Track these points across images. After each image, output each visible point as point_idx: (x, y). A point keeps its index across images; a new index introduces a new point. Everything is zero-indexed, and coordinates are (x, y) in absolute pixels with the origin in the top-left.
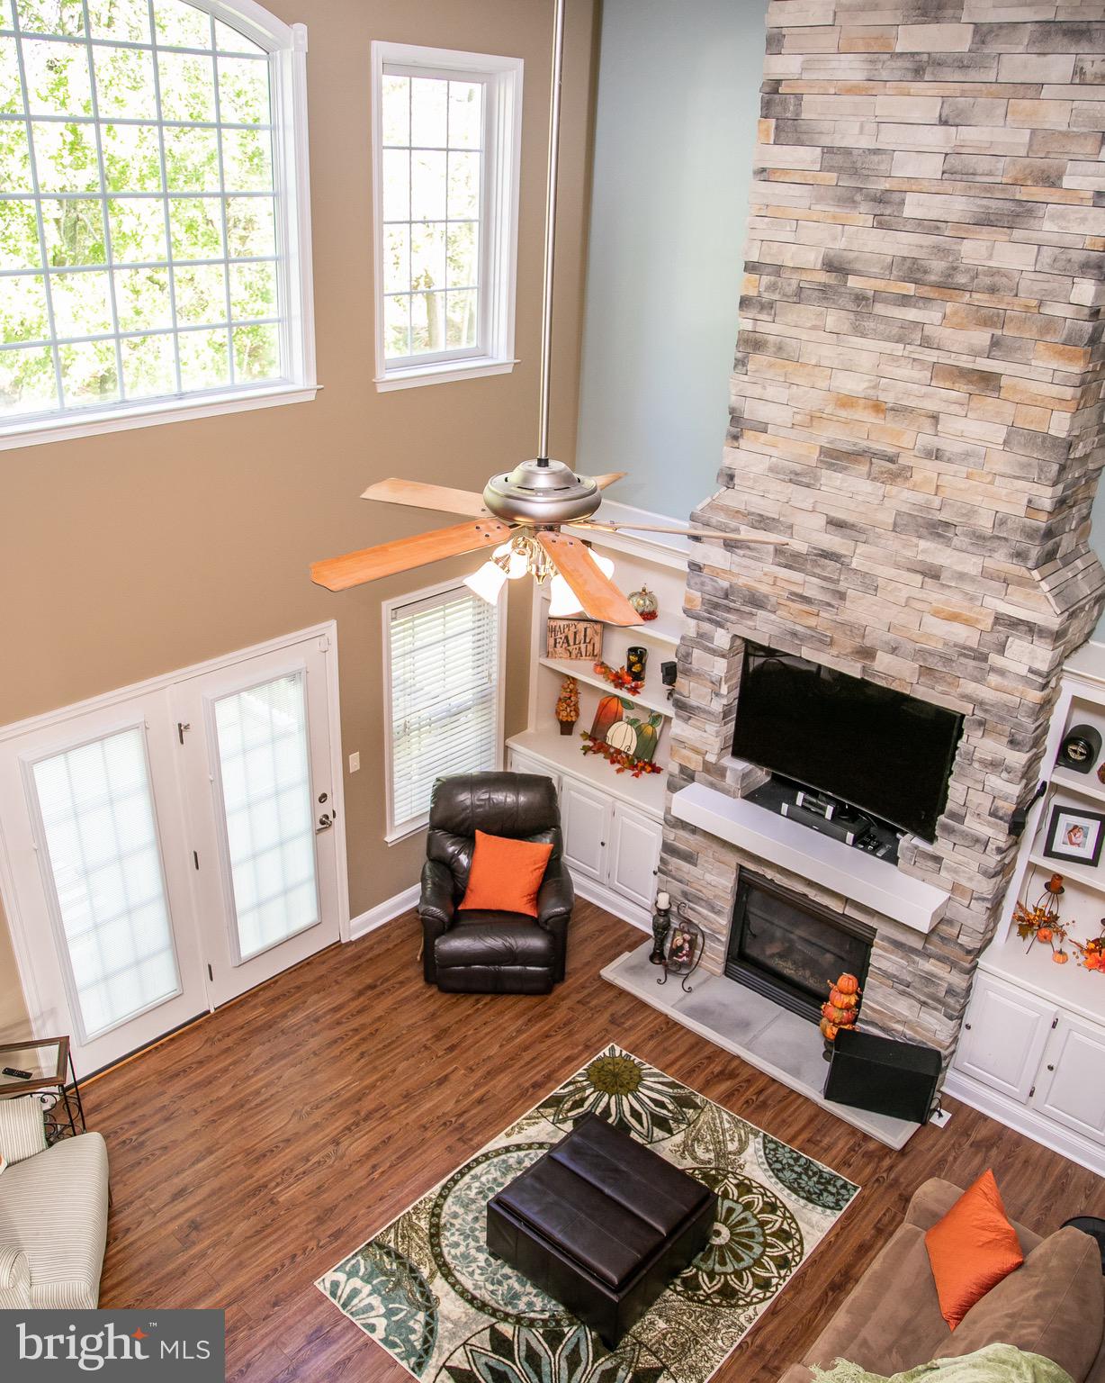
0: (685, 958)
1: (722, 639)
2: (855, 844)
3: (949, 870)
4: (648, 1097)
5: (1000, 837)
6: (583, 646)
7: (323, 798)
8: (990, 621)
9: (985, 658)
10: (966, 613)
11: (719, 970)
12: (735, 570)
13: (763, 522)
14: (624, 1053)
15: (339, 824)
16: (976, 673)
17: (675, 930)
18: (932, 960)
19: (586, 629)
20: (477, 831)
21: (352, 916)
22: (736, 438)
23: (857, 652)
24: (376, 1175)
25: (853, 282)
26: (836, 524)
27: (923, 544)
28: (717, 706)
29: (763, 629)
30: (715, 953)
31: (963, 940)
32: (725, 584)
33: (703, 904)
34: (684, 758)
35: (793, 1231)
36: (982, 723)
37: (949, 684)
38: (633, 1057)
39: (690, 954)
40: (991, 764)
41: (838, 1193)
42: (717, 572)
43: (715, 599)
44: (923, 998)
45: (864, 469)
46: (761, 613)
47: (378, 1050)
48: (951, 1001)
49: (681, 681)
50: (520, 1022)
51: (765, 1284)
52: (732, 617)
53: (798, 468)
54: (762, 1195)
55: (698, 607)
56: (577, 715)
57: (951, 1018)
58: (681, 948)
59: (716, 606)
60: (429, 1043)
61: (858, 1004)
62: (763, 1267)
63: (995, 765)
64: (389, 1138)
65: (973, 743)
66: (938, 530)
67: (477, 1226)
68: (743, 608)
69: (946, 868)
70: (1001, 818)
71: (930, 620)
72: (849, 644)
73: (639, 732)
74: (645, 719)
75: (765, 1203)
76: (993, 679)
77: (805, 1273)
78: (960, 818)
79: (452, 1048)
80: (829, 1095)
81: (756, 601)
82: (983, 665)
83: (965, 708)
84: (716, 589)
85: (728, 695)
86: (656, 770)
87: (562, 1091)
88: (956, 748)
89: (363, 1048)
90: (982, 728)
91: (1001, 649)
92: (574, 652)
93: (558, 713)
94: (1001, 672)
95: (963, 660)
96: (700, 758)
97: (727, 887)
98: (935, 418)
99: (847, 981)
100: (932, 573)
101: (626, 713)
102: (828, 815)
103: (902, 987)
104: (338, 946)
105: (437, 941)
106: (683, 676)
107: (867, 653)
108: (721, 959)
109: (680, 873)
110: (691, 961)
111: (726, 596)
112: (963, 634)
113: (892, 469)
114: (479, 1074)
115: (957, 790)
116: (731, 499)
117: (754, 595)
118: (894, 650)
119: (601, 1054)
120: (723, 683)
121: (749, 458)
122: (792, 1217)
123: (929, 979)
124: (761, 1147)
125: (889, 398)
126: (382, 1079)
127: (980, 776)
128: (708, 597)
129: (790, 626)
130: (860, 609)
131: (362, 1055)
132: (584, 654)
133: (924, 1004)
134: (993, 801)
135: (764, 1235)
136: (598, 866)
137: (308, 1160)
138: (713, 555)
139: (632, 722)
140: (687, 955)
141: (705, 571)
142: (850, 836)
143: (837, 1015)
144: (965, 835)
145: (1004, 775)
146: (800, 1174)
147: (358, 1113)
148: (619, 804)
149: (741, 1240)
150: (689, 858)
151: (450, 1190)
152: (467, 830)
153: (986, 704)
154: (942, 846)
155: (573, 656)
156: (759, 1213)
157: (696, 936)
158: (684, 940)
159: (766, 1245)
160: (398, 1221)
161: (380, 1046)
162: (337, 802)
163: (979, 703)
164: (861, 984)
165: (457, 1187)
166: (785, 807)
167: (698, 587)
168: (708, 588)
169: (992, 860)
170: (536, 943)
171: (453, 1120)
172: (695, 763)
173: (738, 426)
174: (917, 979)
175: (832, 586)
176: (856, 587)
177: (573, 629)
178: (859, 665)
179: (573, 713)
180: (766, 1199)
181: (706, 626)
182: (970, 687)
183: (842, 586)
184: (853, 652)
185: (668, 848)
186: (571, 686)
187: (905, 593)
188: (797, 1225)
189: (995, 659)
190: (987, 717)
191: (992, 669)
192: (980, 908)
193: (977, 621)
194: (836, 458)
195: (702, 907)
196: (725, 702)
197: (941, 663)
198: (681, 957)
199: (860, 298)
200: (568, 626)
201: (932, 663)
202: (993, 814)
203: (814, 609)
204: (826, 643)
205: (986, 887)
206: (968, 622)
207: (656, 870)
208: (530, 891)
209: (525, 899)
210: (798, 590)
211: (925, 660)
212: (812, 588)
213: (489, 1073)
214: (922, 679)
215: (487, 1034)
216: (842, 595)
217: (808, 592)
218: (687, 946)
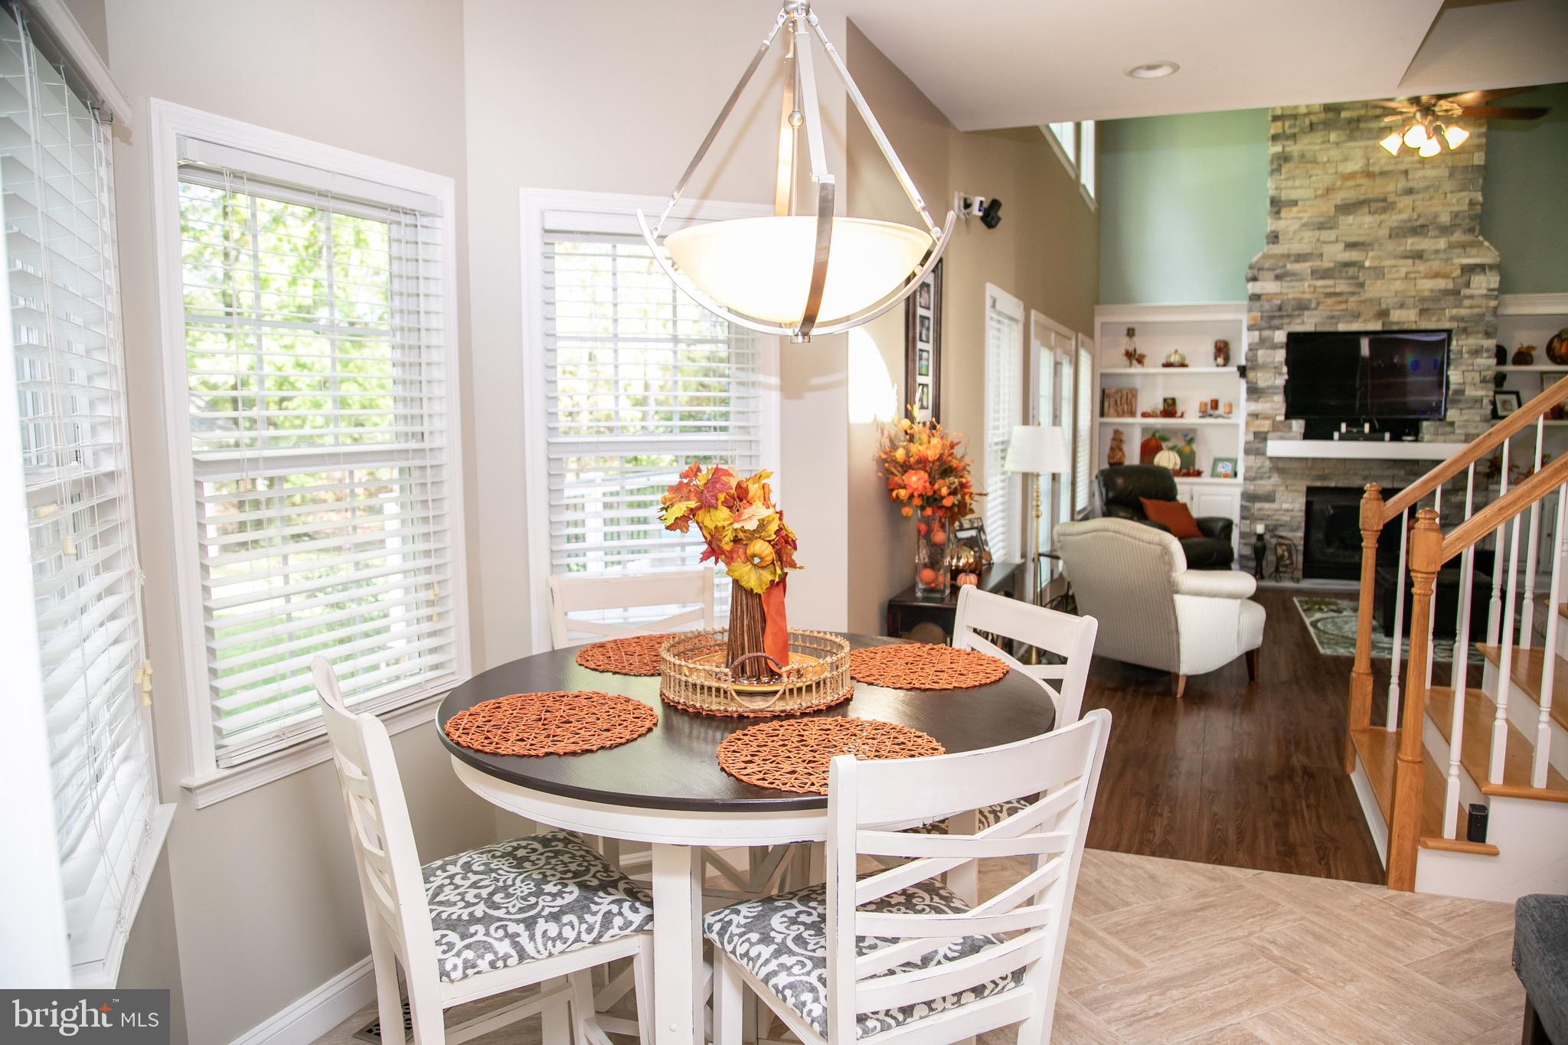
1: (1280, 336)
2: (1391, 439)
3: (1460, 427)
5: (1490, 392)
6: (1125, 406)
8: (1459, 271)
9: (1459, 293)
10: (1443, 271)
11: (1302, 577)
12: (1284, 291)
13: (1300, 258)
16: (1454, 303)
17: (1276, 545)
20: (1141, 498)
22: (1278, 212)
23: (1377, 315)
25: (1344, 114)
26: (1351, 246)
27: (1410, 241)
29: (1307, 324)
32: (1278, 302)
33: (1282, 528)
34: (1258, 426)
36: (1463, 330)
37: (1439, 314)
39: (1290, 559)
40: (1475, 352)
42: (1270, 297)
43: (1272, 313)
45: (1366, 210)
46: (1306, 312)
52: (1286, 321)
53: (1322, 220)
55: (1258, 322)
58: (1283, 554)
59: (1272, 318)
63: (1477, 352)
65: (1460, 345)
66: (1418, 230)
68: (1293, 313)
69: (1458, 427)
70: (1487, 383)
71: (1421, 282)
72: (1370, 312)
73: (1180, 453)
74: (1181, 444)
76: (1467, 303)
78: (1460, 392)
81: (1302, 307)
82: (1458, 297)
83: (1452, 325)
84: (1271, 307)
86: (1196, 474)
88: (1450, 351)
90: (1464, 333)
91: (1468, 285)
92: (1121, 411)
93: (1111, 458)
94: (1471, 297)
95: (1445, 298)
96: (1270, 422)
97: (1299, 508)
98: (1406, 172)
100: (1418, 256)
101: (1165, 445)
102: (1367, 429)
107: (1383, 314)
108: (1301, 566)
109: (1262, 512)
110: (1293, 563)
111: (1280, 309)
112: (1442, 284)
113: (1384, 205)
115: (1454, 376)
116: (1279, 249)
117: (1300, 302)
118: (1402, 306)
120: (1283, 365)
121: (1288, 222)
125: (1376, 169)
127: (1468, 361)
128: (1266, 313)
129: (1329, 314)
130: (1376, 289)
132: (1126, 412)
134: (1480, 374)
138: (1268, 286)
139: (1172, 449)
140: (1288, 560)
141: (1262, 298)
142: (1387, 436)
144: (1466, 401)
145: (1484, 355)
150: (1269, 498)
152: (1133, 500)
153: (1464, 318)
154: (1452, 416)
155: (1120, 414)
157: (1290, 545)
158: (1283, 550)
163: (1462, 319)
166: (1336, 435)
167: (1257, 309)
168: (1265, 308)
173: (1277, 205)
175: (1355, 281)
176: (1370, 277)
177: (1119, 394)
178: (1380, 323)
179: (1122, 456)
181: (1266, 333)
182: (1452, 312)
183: (1361, 280)
184: (1374, 316)
185: (1250, 497)
186: (1119, 437)
187: (1403, 271)
189: (1465, 292)
190: (1468, 325)
191: (1465, 297)
193: (1451, 273)
194: (1346, 208)
195: (1281, 531)
196: (1286, 377)
197: (1432, 304)
198: (1285, 561)
199: (1350, 121)
200: (1116, 392)
201: (1426, 305)
202: (1482, 381)
203: (1344, 298)
204: (1354, 317)
206: (1446, 276)
210: (1331, 290)
211: (1422, 305)
212: (1342, 286)
214: (1422, 317)
216: (1362, 285)
217: (1338, 290)
218: (1286, 554)
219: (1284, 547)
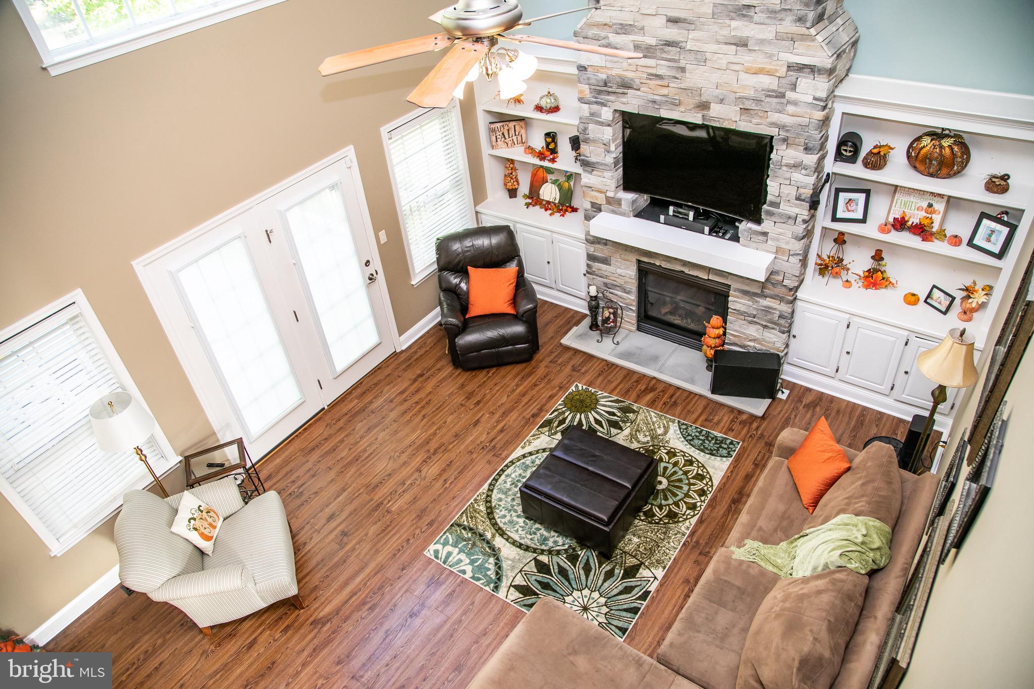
0: (612, 324)
1: (607, 114)
2: (710, 234)
3: (772, 239)
4: (604, 411)
5: (803, 212)
6: (514, 138)
7: (367, 263)
8: (785, 69)
9: (783, 96)
10: (768, 67)
11: (634, 328)
12: (609, 65)
13: (623, 29)
14: (584, 387)
15: (381, 278)
16: (778, 107)
17: (603, 308)
18: (767, 299)
19: (514, 126)
20: (469, 267)
21: (400, 335)
23: (697, 107)
24: (447, 485)
26: (673, 21)
27: (734, 24)
28: (610, 159)
29: (633, 103)
30: (630, 317)
31: (786, 282)
32: (604, 77)
33: (618, 288)
34: (592, 197)
35: (705, 474)
36: (785, 140)
37: (761, 117)
38: (590, 389)
39: (615, 321)
40: (794, 166)
41: (729, 448)
42: (597, 69)
43: (598, 88)
44: (764, 323)
46: (629, 91)
47: (433, 412)
48: (782, 322)
49: (584, 148)
50: (517, 380)
51: (693, 507)
52: (611, 98)
54: (683, 456)
55: (588, 95)
56: (518, 184)
57: (783, 333)
58: (608, 318)
59: (600, 92)
60: (463, 402)
61: (725, 334)
62: (691, 497)
63: (797, 166)
64: (451, 462)
65: (780, 155)
66: (743, 12)
67: (514, 503)
68: (618, 91)
69: (771, 239)
70: (803, 200)
71: (743, 76)
72: (691, 102)
73: (560, 187)
74: (562, 179)
75: (686, 461)
76: (790, 109)
77: (716, 497)
78: (776, 205)
79: (478, 403)
80: (714, 391)
81: (626, 85)
82: (782, 100)
83: (773, 132)
84: (597, 80)
85: (616, 150)
86: (575, 210)
87: (551, 416)
88: (770, 159)
89: (423, 412)
90: (786, 143)
91: (794, 87)
92: (510, 143)
93: (505, 185)
94: (795, 103)
95: (768, 99)
96: (603, 196)
97: (632, 275)
99: (716, 320)
100: (742, 43)
101: (550, 177)
102: (691, 218)
103: (750, 319)
104: (395, 355)
105: (456, 340)
106: (584, 143)
107: (704, 106)
108: (634, 321)
109: (600, 272)
110: (616, 325)
111: (606, 85)
112: (766, 82)
114: (497, 416)
115: (772, 186)
116: (602, 16)
117: (624, 80)
118: (722, 101)
119: (570, 390)
120: (611, 143)
122: (703, 466)
123: (767, 310)
124: (678, 428)
126: (439, 428)
127: (787, 175)
128: (593, 87)
129: (651, 97)
130: (696, 77)
131: (424, 416)
132: (516, 143)
133: (765, 327)
134: (797, 190)
135: (688, 479)
136: (547, 278)
137: (404, 484)
138: (592, 57)
139: (554, 182)
140: (613, 322)
141: (589, 69)
142: (707, 229)
143: (712, 342)
144: (781, 215)
145: (803, 172)
146: (703, 441)
147: (429, 451)
148: (555, 235)
149: (675, 484)
150: (606, 261)
151: (494, 485)
152: (462, 268)
153: (786, 126)
154: (767, 225)
155: (509, 145)
156: (683, 467)
157: (617, 309)
158: (610, 313)
159: (690, 484)
160: (467, 509)
161: (434, 409)
162: (377, 264)
163: (782, 127)
164: (725, 321)
165: (498, 483)
166: (662, 218)
167: (586, 81)
168: (593, 81)
169: (800, 229)
170: (519, 329)
171: (488, 445)
172: (600, 199)
174: (759, 312)
175: (675, 65)
176: (692, 62)
177: (506, 128)
178: (700, 115)
179: (515, 183)
180: (686, 458)
181: (595, 107)
182: (775, 117)
183: (682, 63)
184: (694, 108)
185: (591, 257)
186: (511, 166)
187: (723, 62)
188: (707, 470)
189: (790, 95)
190: (788, 135)
191: (789, 102)
192: (795, 261)
193: (776, 71)
195: (618, 290)
196: (614, 155)
197: (754, 104)
198: (609, 324)
200: (503, 126)
201: (749, 105)
202: (798, 198)
203: (665, 83)
204: (676, 104)
205: (798, 246)
206: (769, 73)
207: (585, 272)
208: (508, 299)
209: (507, 304)
210: (653, 71)
211: (743, 104)
212: (663, 68)
213: (504, 413)
214: (743, 117)
215: (498, 391)
216: (683, 70)
217: (660, 72)
218: (612, 316)
219: (611, 310)
